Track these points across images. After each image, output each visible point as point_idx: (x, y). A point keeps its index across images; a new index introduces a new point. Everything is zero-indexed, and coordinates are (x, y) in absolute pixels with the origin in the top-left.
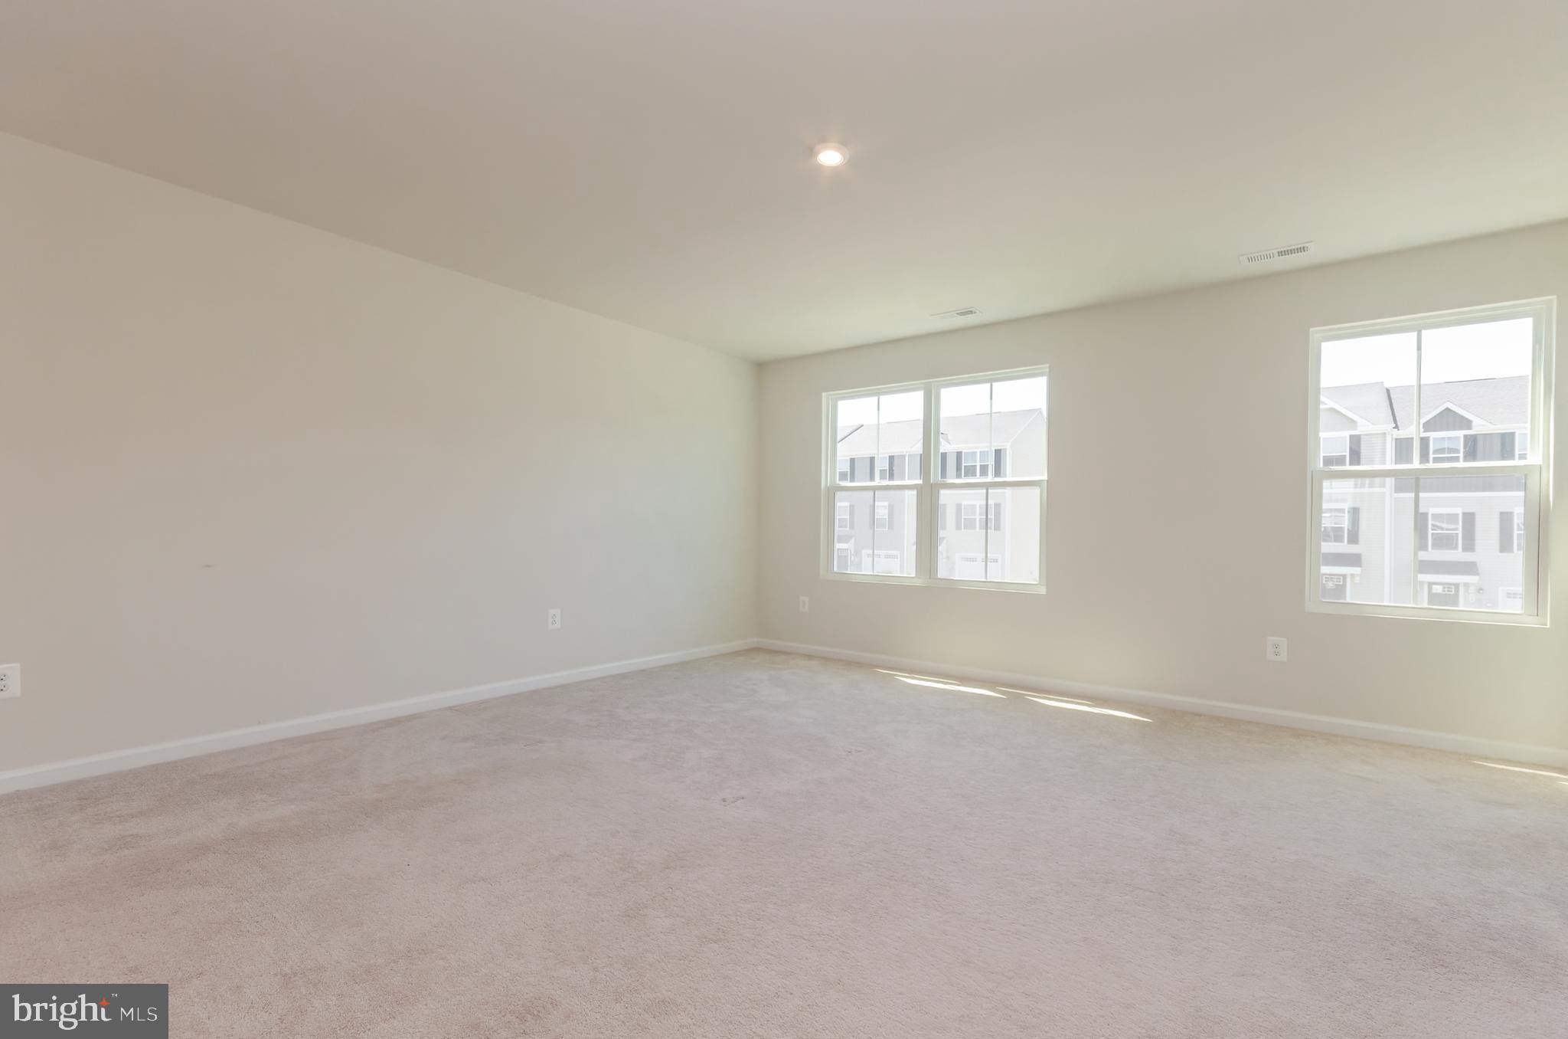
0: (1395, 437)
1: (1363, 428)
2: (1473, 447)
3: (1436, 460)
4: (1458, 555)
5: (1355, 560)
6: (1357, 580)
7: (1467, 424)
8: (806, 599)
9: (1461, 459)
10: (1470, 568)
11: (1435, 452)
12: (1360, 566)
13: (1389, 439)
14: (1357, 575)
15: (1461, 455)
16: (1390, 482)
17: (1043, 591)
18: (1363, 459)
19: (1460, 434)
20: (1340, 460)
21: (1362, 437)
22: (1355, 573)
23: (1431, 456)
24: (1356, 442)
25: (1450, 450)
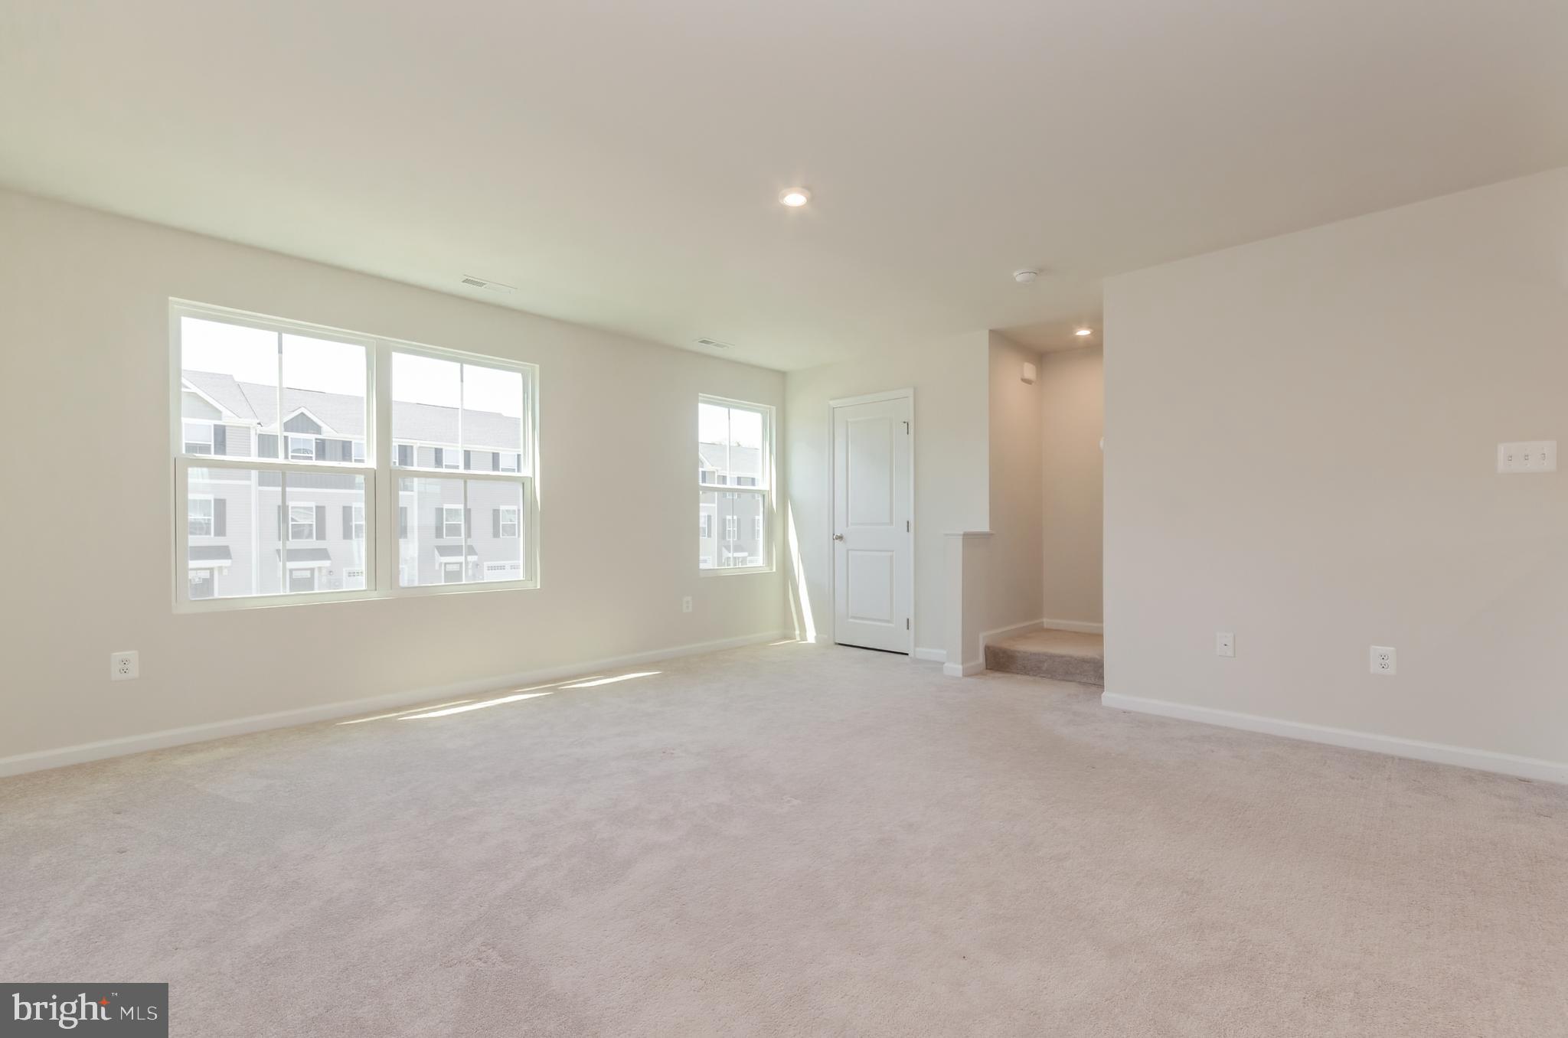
0: (258, 432)
1: (228, 419)
2: (322, 448)
3: (293, 457)
4: (312, 543)
5: (223, 552)
6: (225, 572)
7: (317, 429)
9: (314, 458)
10: (322, 554)
11: (293, 451)
12: (231, 558)
13: (253, 432)
14: (226, 567)
15: (314, 455)
16: (254, 474)
18: (228, 449)
19: (312, 437)
20: (205, 449)
21: (227, 428)
22: (223, 565)
23: (290, 454)
24: (220, 433)
25: (305, 451)
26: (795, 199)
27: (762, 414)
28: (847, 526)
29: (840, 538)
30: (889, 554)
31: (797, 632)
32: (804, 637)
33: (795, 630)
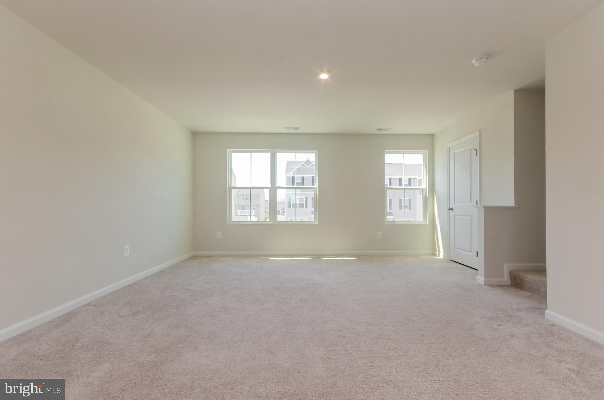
8: (220, 233)
17: (316, 223)
26: (324, 76)
27: (423, 154)
28: (455, 203)
29: (452, 209)
30: (470, 218)
31: (437, 253)
32: (439, 256)
33: (436, 252)
